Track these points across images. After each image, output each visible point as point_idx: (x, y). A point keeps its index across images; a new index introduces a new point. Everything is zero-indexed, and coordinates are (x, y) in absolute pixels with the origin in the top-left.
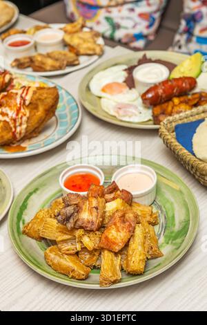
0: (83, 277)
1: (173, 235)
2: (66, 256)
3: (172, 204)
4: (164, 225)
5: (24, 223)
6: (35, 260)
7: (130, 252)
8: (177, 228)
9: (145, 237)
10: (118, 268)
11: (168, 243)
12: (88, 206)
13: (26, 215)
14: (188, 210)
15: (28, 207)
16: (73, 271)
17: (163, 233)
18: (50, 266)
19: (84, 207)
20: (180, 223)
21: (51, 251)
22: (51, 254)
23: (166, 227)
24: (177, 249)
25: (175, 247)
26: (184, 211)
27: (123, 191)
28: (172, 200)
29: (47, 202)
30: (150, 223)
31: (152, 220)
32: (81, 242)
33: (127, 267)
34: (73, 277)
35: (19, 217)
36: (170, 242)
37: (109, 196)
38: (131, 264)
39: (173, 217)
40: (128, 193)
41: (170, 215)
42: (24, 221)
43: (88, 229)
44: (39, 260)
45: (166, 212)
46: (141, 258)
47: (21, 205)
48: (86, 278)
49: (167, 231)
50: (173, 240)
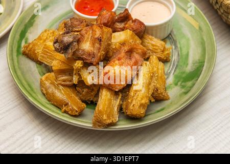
0: (77, 114)
1: (184, 76)
2: (61, 87)
3: (188, 40)
4: (176, 64)
5: (26, 42)
6: (29, 86)
7: (132, 94)
8: (189, 68)
9: (152, 77)
10: (116, 109)
11: (176, 84)
12: (91, 35)
13: (31, 33)
14: (204, 50)
15: (34, 24)
16: (67, 104)
17: (173, 71)
18: (44, 94)
19: (86, 36)
20: (194, 64)
21: (47, 79)
22: (46, 82)
23: (177, 66)
24: (186, 93)
25: (183, 90)
26: (199, 50)
27: (135, 21)
28: (189, 35)
29: (56, 22)
30: (160, 59)
31: (163, 57)
32: (79, 75)
33: (126, 109)
34: (65, 112)
35: (23, 35)
36: (179, 83)
37: (119, 25)
38: (131, 107)
39: (187, 55)
40: (141, 23)
41: (184, 52)
42: (27, 39)
43: (88, 61)
44: (33, 87)
45: (181, 48)
46: (143, 102)
47: (27, 21)
48: (80, 115)
49: (178, 71)
50: (183, 82)
